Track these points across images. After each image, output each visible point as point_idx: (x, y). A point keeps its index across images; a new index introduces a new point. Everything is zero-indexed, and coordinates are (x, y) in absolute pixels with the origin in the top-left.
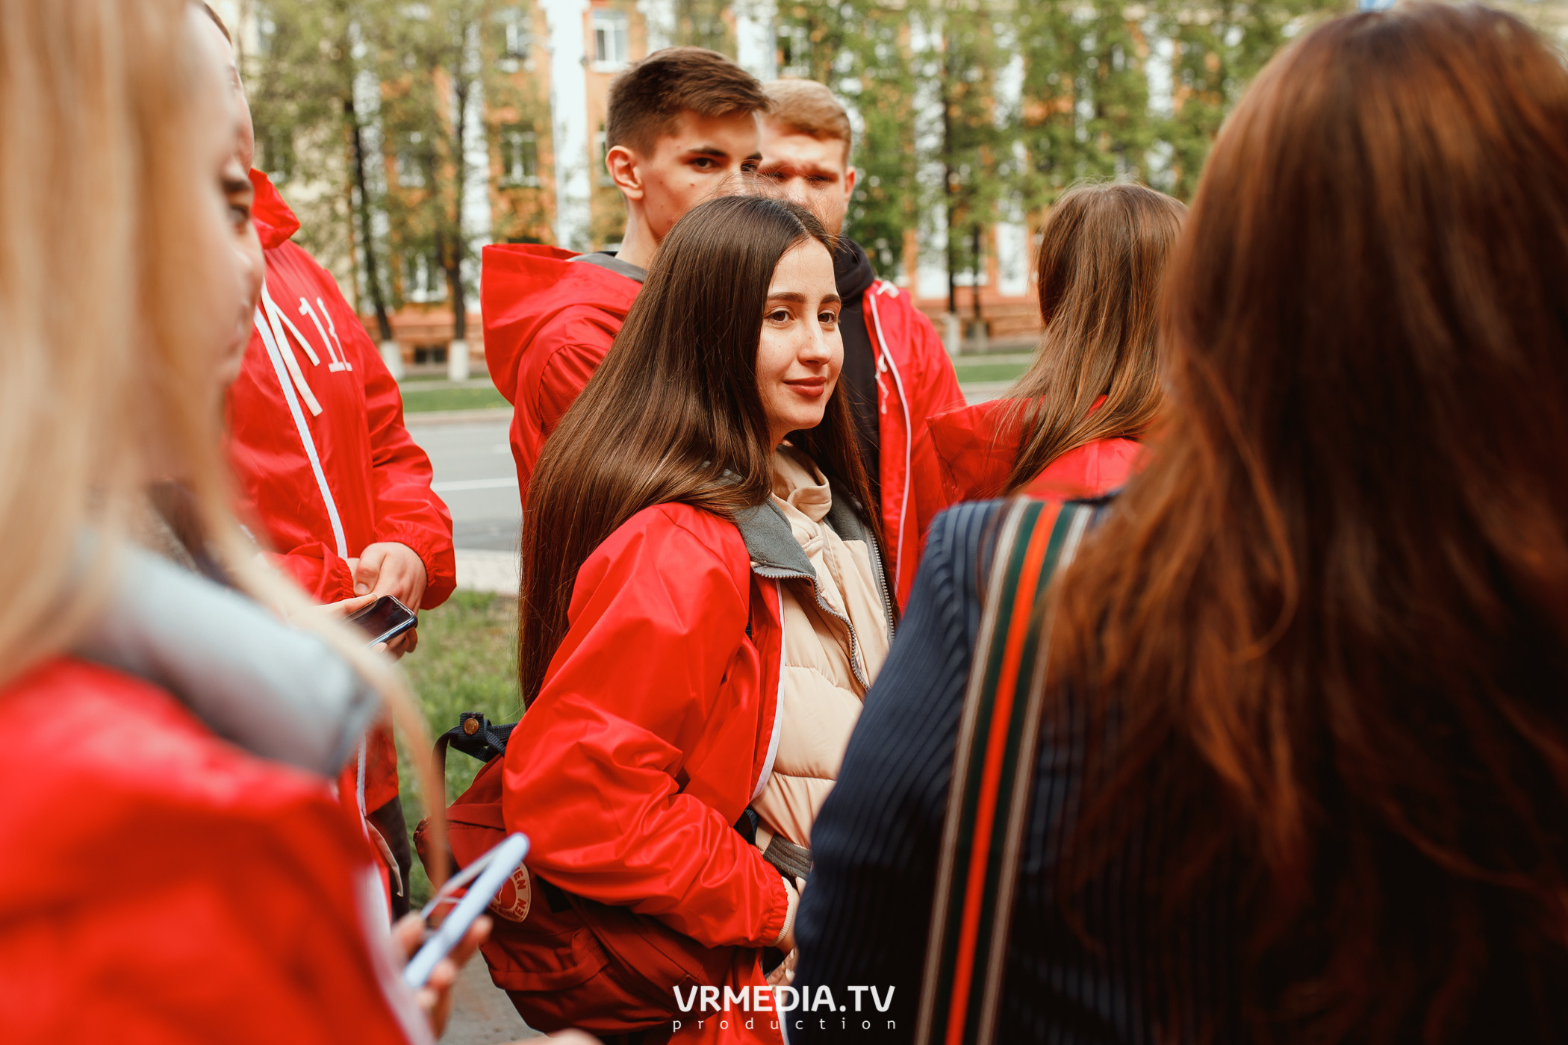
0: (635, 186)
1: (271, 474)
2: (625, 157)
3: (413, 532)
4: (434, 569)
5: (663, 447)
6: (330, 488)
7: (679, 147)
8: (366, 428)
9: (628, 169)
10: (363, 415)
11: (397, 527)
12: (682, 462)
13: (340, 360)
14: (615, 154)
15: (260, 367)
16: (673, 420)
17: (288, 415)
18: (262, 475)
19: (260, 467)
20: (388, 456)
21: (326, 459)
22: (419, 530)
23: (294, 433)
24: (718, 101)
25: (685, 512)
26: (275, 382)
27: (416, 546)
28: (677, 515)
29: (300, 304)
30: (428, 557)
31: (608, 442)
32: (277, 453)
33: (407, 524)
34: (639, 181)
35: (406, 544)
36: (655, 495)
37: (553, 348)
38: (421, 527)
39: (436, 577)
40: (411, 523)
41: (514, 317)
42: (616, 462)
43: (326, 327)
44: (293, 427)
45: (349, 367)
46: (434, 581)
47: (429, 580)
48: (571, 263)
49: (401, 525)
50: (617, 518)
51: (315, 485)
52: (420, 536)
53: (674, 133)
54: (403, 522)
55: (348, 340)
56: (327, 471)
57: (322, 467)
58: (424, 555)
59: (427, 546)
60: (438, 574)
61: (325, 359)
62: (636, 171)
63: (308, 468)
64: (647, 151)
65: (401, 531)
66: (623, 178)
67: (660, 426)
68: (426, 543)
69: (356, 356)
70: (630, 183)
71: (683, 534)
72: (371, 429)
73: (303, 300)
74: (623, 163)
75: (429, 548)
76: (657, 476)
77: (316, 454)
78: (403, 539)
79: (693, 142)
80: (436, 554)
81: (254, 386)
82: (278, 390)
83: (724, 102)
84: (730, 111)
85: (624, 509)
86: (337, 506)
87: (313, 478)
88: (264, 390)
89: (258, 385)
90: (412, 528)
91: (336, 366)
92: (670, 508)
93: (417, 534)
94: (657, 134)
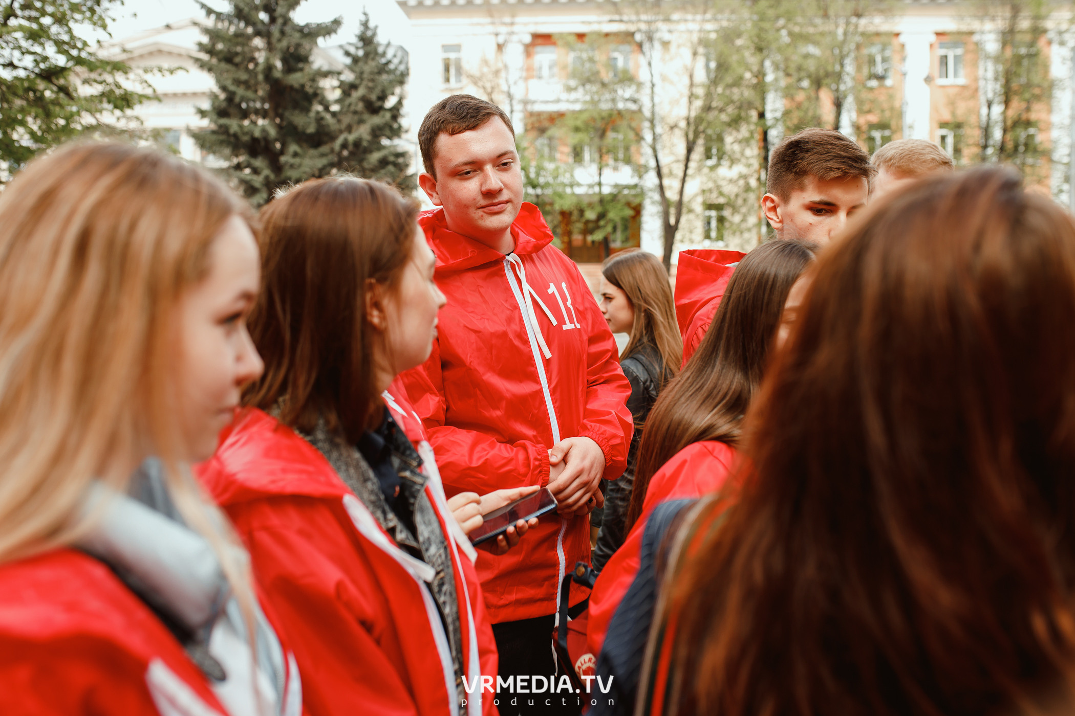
0: (778, 220)
1: (514, 395)
2: (773, 201)
3: (598, 431)
4: (610, 455)
5: (714, 404)
6: (553, 404)
7: (804, 198)
8: (586, 365)
9: (774, 209)
10: (585, 357)
11: (589, 427)
12: (724, 414)
13: (572, 322)
14: (766, 199)
15: (515, 327)
16: (725, 387)
17: (531, 358)
18: (507, 395)
19: (507, 390)
20: (602, 380)
21: (552, 386)
22: (603, 430)
23: (533, 369)
24: (830, 169)
25: (719, 447)
26: (525, 337)
27: (599, 440)
28: (714, 449)
29: (549, 287)
30: (606, 448)
31: (683, 399)
32: (521, 381)
33: (595, 425)
34: (780, 217)
35: (592, 439)
36: (704, 435)
37: (700, 323)
38: (604, 428)
39: (612, 460)
40: (598, 425)
41: (690, 299)
42: (684, 411)
43: (565, 300)
44: (534, 365)
45: (578, 326)
46: (611, 463)
47: (607, 462)
48: (728, 267)
49: (591, 426)
50: (679, 446)
51: (543, 402)
52: (602, 434)
53: (802, 188)
54: (593, 424)
55: (581, 308)
56: (552, 393)
57: (550, 391)
58: (603, 446)
59: (606, 440)
60: (614, 458)
61: (561, 321)
62: (778, 210)
63: (541, 391)
64: (786, 198)
65: (591, 430)
66: (771, 215)
67: (715, 392)
68: (606, 438)
69: (585, 318)
70: (775, 218)
71: (716, 462)
72: (589, 367)
73: (552, 285)
74: (772, 205)
75: (608, 441)
76: (708, 420)
77: (546, 382)
78: (590, 435)
79: (812, 195)
80: (612, 445)
81: (511, 340)
82: (526, 342)
83: (834, 171)
84: (838, 177)
85: (683, 441)
86: (556, 416)
87: (543, 397)
88: (517, 343)
89: (513, 339)
90: (598, 428)
91: (568, 326)
92: (710, 445)
93: (600, 432)
94: (792, 188)
